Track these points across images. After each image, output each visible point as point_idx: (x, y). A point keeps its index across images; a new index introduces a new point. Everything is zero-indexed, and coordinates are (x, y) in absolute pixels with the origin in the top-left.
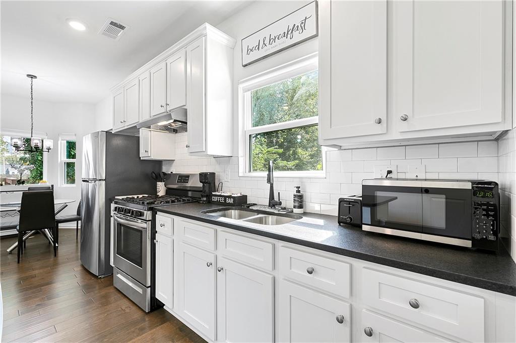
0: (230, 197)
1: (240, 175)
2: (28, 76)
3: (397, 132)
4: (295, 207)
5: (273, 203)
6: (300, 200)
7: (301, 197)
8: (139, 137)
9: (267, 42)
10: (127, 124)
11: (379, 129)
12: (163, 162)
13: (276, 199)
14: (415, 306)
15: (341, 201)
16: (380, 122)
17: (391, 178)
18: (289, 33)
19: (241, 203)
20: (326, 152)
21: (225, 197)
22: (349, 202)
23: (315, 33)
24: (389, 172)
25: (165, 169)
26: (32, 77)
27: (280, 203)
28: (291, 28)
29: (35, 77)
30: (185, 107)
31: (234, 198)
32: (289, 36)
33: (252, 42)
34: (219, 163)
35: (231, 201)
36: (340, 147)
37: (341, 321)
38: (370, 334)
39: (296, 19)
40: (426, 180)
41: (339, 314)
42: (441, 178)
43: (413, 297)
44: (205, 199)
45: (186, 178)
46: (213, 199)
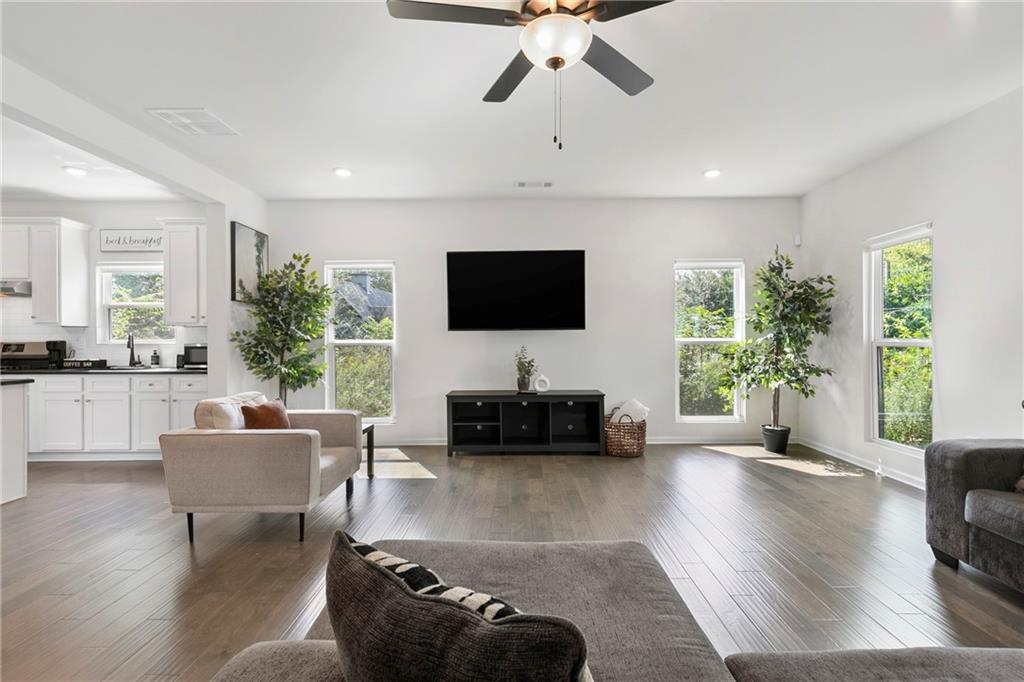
0: (88, 361)
1: (98, 343)
4: (152, 364)
5: (133, 363)
6: (156, 359)
7: (158, 357)
9: (128, 241)
13: (136, 359)
16: (193, 317)
17: (192, 344)
18: (147, 242)
19: (101, 366)
21: (82, 362)
24: (192, 341)
27: (140, 364)
30: (29, 281)
31: (92, 362)
34: (70, 332)
35: (89, 365)
44: (54, 365)
45: (20, 347)
46: (65, 364)
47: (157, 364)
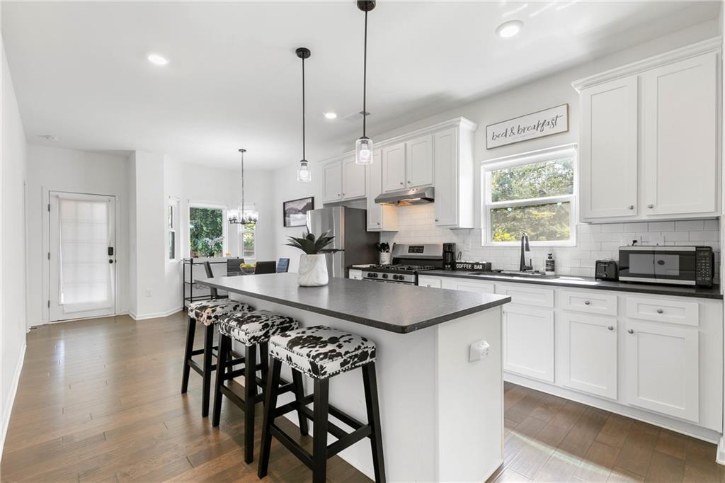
0: (478, 264)
1: (483, 245)
2: (240, 150)
3: (645, 215)
4: (547, 270)
5: (523, 267)
6: (551, 264)
7: (553, 262)
8: (366, 211)
9: (515, 131)
10: (345, 197)
11: (631, 213)
12: (381, 234)
13: (527, 264)
14: (661, 312)
15: (598, 263)
16: (632, 208)
17: (636, 246)
18: (540, 126)
20: (577, 226)
21: (472, 264)
22: (605, 263)
23: (566, 130)
24: (635, 242)
25: (383, 240)
26: (242, 151)
27: (531, 268)
28: (542, 122)
29: (245, 151)
30: (433, 186)
31: (483, 264)
32: (539, 129)
33: (500, 129)
34: (457, 235)
35: (481, 267)
36: (590, 223)
37: (612, 329)
38: (632, 332)
39: (548, 116)
40: (664, 246)
41: (610, 326)
42: (676, 245)
43: (659, 308)
44: (449, 266)
45: (419, 249)
46: (458, 266)
47: (553, 270)
